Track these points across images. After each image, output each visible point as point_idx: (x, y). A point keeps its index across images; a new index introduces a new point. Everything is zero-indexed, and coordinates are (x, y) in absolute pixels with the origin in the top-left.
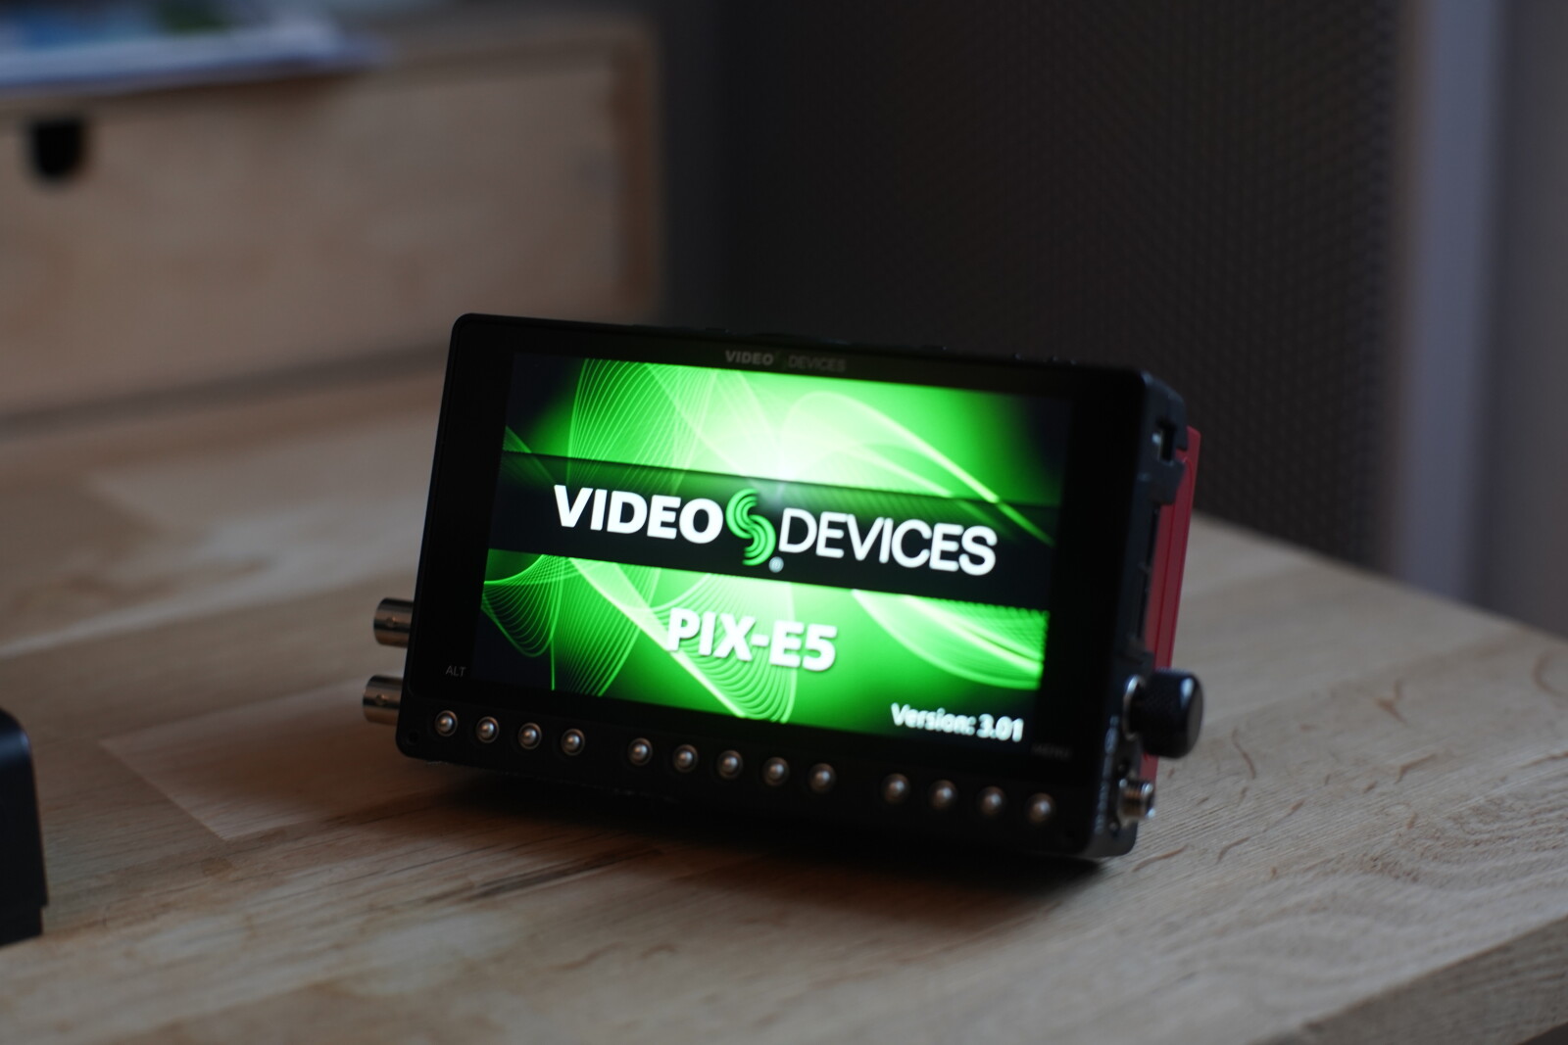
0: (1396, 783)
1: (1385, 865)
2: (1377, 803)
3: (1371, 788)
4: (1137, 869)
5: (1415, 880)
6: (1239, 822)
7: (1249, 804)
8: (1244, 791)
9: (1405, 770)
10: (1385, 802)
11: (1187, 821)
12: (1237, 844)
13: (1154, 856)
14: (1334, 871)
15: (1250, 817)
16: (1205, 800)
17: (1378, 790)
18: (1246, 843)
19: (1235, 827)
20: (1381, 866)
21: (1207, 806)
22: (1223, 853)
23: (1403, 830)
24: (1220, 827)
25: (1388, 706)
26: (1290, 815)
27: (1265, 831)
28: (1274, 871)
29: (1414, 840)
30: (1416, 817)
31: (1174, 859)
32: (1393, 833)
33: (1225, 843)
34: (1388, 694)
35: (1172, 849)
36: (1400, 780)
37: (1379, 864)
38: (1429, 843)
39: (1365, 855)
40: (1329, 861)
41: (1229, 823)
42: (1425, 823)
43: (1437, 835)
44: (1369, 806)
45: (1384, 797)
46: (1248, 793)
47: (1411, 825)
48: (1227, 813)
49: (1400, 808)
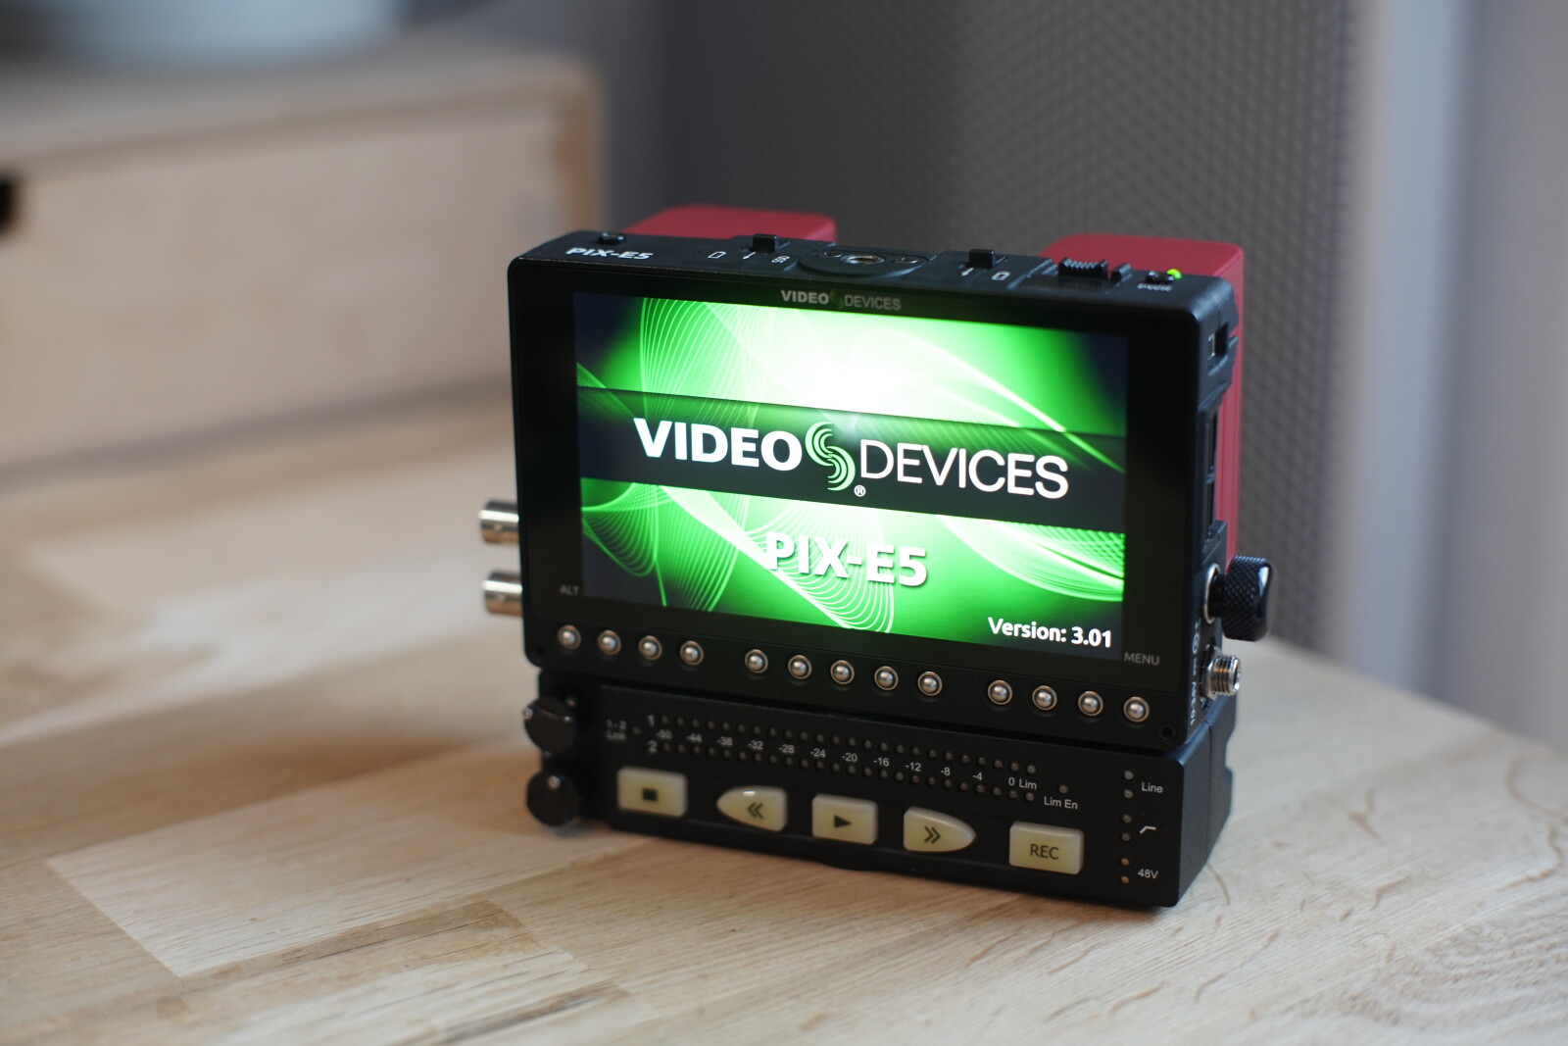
0: (1372, 910)
1: (1365, 1005)
2: (1353, 933)
3: (1347, 915)
4: (1115, 1009)
5: (1396, 1022)
6: (1215, 955)
7: (1224, 935)
8: (1218, 920)
9: (1381, 893)
10: (1362, 931)
11: (1162, 954)
12: (1214, 980)
13: (1130, 995)
14: (1313, 1013)
15: (1226, 950)
16: (1179, 930)
17: (1353, 918)
18: (1222, 981)
19: (1212, 961)
20: (1359, 1005)
21: (1183, 937)
22: (1200, 992)
23: (1382, 963)
24: (1196, 961)
25: (1360, 820)
26: (1266, 947)
27: (1242, 966)
28: (1253, 1013)
29: (1393, 975)
30: (1394, 949)
31: (1150, 1000)
32: (1371, 967)
33: (1202, 980)
34: (1361, 807)
35: (1149, 987)
36: (1376, 906)
37: (1359, 1003)
38: (1409, 979)
39: (1344, 993)
40: (1308, 1000)
41: (1205, 956)
42: (1404, 956)
43: (1416, 970)
44: (1346, 936)
45: (1360, 926)
46: (1222, 922)
47: (1390, 957)
48: (1202, 945)
49: (1377, 938)
